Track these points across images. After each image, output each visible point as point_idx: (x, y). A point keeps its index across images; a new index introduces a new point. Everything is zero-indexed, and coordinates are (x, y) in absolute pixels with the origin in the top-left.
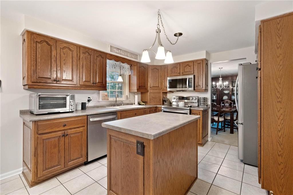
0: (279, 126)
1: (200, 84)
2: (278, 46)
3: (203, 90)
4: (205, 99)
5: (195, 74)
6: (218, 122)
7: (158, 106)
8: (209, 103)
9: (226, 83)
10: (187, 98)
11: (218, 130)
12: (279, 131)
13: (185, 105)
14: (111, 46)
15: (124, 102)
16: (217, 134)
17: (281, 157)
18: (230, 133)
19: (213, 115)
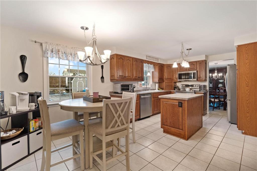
0: (247, 98)
1: (202, 76)
2: (247, 58)
3: (204, 80)
4: (205, 86)
5: (198, 70)
6: (214, 102)
7: (171, 91)
8: (208, 88)
9: (221, 74)
10: (192, 86)
11: (214, 108)
12: (247, 101)
13: (190, 90)
14: (146, 56)
15: (150, 88)
16: (213, 110)
17: (248, 114)
18: (224, 110)
19: (210, 97)
